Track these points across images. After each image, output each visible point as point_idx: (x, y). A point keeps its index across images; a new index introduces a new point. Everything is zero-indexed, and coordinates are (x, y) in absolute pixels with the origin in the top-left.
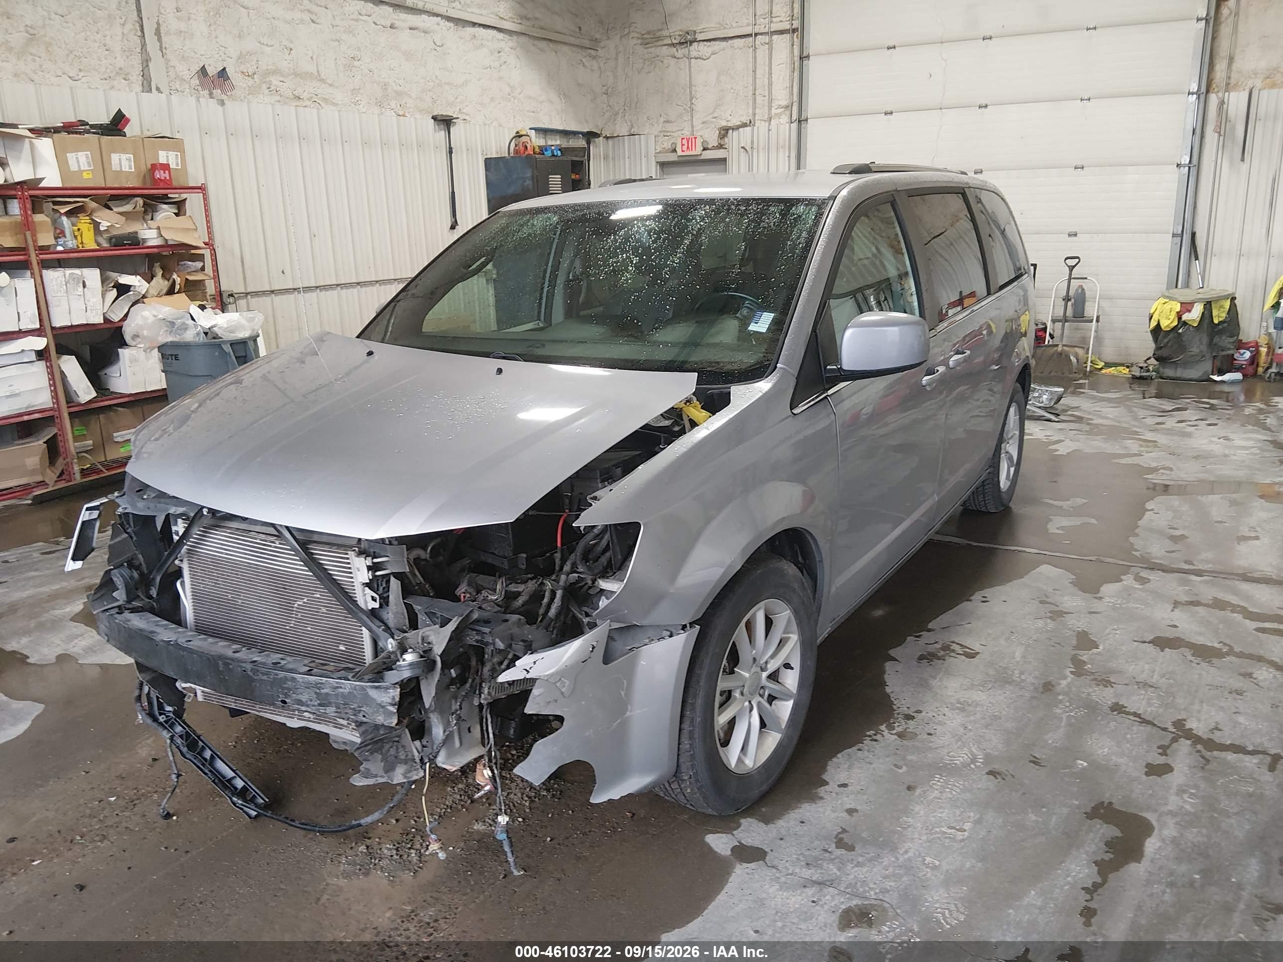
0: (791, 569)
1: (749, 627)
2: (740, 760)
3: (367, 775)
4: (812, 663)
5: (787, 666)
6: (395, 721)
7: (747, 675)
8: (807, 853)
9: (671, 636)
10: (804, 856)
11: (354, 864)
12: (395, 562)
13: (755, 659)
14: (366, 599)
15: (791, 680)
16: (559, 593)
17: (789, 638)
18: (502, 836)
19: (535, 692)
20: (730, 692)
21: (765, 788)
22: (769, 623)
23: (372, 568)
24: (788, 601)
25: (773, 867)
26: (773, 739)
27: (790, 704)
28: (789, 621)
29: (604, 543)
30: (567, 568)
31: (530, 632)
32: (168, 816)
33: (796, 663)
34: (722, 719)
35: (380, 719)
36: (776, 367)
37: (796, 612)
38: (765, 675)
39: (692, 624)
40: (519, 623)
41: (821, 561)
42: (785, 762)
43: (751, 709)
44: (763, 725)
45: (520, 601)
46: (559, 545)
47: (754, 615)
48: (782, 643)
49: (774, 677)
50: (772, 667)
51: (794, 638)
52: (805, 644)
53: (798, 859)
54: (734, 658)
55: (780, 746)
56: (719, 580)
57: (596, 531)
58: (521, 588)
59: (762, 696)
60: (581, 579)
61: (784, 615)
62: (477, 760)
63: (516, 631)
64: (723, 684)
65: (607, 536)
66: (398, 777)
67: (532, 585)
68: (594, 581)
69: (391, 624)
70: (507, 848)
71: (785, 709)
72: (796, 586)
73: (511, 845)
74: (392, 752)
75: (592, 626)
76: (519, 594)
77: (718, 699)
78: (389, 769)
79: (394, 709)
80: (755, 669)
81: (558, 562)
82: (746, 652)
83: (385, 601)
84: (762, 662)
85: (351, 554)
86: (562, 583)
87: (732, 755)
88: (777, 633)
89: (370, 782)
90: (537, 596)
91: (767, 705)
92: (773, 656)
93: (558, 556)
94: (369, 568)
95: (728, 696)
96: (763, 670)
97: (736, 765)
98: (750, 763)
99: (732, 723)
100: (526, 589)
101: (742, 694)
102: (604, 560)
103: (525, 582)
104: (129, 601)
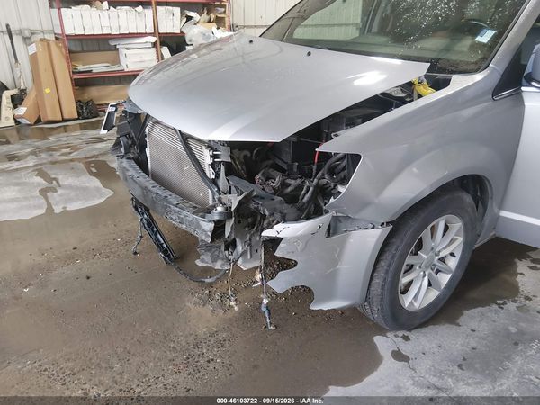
0: (468, 199)
1: (433, 230)
2: (411, 303)
3: (203, 261)
4: (468, 256)
5: (452, 254)
6: (210, 240)
7: (426, 257)
8: (437, 367)
9: (373, 228)
10: (435, 368)
11: (200, 298)
12: (225, 156)
13: (432, 249)
14: (210, 173)
15: (453, 263)
16: (311, 189)
17: (457, 239)
18: (264, 309)
19: (281, 245)
20: (412, 265)
21: (424, 320)
22: (446, 228)
23: (214, 157)
24: (462, 218)
25: (413, 369)
26: (434, 294)
27: (450, 276)
28: (460, 229)
29: (344, 164)
30: (319, 175)
31: (287, 209)
32: (135, 253)
33: (458, 254)
34: (404, 280)
35: (204, 237)
36: (488, 66)
37: (465, 225)
38: (437, 258)
39: (388, 224)
40: (280, 202)
41: (492, 198)
42: (439, 307)
43: (424, 276)
44: (430, 285)
45: (289, 189)
46: (316, 161)
47: (438, 224)
48: (453, 241)
49: (442, 260)
50: (442, 255)
51: (461, 239)
52: (467, 244)
53: (430, 369)
54: (420, 246)
55: (438, 299)
56: (412, 200)
57: (338, 156)
58: (293, 182)
59: (432, 270)
60: (328, 183)
61: (457, 225)
62: (256, 268)
63: (278, 206)
64: (409, 260)
65: (345, 161)
66: (218, 266)
67: (299, 181)
68: (335, 186)
69: (221, 188)
70: (267, 315)
71: (445, 279)
72: (469, 209)
73: (269, 314)
74: (217, 253)
75: (327, 212)
76: (290, 185)
77: (404, 268)
78: (214, 261)
79: (210, 234)
80: (431, 254)
81: (314, 170)
82: (427, 243)
83: (218, 176)
84: (437, 250)
85: (204, 147)
86: (314, 184)
87: (407, 301)
88: (451, 235)
89: (205, 265)
90: (300, 188)
91: (434, 275)
92: (444, 248)
93: (315, 167)
94: (211, 157)
95: (411, 267)
96: (436, 255)
97: (409, 305)
98: (417, 305)
99: (410, 283)
100: (294, 183)
101: (420, 267)
102: (342, 174)
103: (296, 179)
104: (126, 153)
